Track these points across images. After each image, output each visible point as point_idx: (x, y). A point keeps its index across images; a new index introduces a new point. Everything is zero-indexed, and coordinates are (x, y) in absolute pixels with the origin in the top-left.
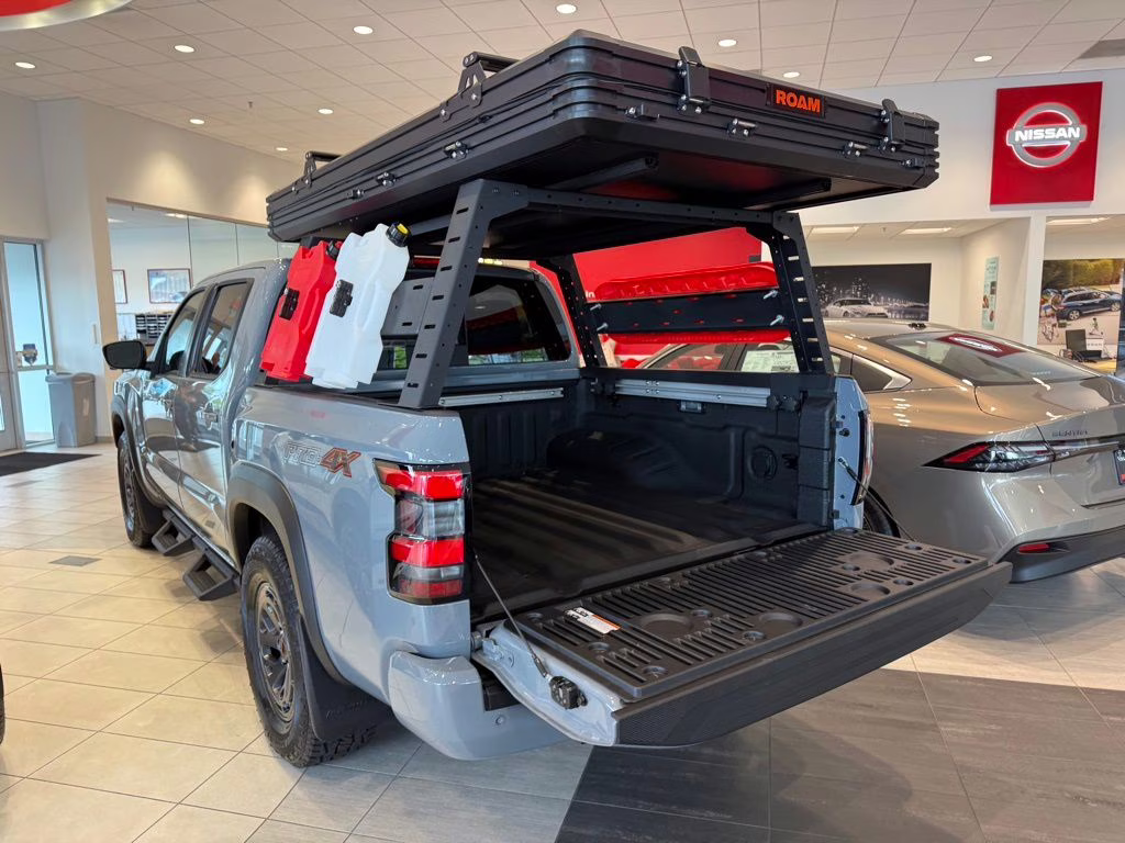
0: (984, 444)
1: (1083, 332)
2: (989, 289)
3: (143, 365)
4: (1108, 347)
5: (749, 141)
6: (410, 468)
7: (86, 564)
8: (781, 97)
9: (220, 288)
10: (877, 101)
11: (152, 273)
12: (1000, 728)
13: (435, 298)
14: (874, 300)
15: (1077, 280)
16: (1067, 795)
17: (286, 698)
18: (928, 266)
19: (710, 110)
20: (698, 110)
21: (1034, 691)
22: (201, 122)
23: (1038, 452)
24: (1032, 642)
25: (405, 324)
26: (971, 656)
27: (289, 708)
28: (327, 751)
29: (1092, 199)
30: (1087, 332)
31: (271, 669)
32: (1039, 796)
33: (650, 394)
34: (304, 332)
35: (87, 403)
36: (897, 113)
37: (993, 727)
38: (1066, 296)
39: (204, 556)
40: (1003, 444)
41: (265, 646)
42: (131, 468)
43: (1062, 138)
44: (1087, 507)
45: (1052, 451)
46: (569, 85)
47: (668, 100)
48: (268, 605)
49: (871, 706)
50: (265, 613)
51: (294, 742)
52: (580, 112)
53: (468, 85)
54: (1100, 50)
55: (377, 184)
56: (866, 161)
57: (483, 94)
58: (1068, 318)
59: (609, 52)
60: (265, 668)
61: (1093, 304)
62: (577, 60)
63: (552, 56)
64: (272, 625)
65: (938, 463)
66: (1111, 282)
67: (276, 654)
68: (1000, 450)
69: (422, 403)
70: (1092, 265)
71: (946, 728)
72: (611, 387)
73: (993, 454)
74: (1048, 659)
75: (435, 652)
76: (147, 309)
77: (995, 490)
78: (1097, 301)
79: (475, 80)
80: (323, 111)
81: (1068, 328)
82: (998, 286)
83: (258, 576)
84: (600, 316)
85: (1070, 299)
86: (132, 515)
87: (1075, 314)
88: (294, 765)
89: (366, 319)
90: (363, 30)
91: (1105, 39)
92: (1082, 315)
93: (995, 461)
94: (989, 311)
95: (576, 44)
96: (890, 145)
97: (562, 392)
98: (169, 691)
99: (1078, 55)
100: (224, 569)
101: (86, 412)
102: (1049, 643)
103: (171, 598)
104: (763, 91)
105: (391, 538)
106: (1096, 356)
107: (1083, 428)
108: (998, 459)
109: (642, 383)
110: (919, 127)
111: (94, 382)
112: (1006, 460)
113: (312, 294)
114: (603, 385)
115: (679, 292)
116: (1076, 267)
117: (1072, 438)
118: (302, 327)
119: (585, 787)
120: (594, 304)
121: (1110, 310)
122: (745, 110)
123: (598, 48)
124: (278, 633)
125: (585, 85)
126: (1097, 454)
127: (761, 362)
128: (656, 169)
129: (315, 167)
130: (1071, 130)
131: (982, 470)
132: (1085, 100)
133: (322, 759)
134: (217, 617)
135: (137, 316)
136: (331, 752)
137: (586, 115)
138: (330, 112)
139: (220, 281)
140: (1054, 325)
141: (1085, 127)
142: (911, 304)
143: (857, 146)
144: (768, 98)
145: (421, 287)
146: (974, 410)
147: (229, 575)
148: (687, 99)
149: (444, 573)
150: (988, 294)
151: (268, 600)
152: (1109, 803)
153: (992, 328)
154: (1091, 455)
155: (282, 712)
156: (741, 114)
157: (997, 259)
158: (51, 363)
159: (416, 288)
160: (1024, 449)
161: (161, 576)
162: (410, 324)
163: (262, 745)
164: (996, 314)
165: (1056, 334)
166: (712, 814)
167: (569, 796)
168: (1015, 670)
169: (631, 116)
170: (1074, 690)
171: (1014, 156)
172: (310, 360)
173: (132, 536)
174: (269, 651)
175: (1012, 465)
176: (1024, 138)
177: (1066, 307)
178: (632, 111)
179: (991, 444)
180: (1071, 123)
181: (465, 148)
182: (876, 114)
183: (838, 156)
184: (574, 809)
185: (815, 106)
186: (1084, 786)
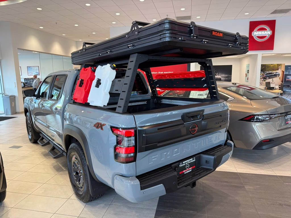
0: (253, 115)
1: (270, 82)
2: (247, 72)
3: (34, 96)
4: (276, 86)
5: (206, 45)
6: (120, 128)
7: (19, 148)
8: (214, 33)
9: (57, 76)
10: (235, 33)
11: (28, 68)
12: (260, 187)
13: (125, 84)
14: (218, 74)
15: (268, 69)
16: (278, 204)
17: (81, 185)
18: (231, 66)
19: (198, 37)
20: (195, 38)
21: (267, 177)
22: (42, 28)
23: (266, 117)
24: (265, 164)
25: (116, 90)
26: (250, 168)
27: (82, 187)
28: (93, 199)
29: (273, 49)
30: (271, 82)
31: (76, 177)
32: (272, 204)
33: (170, 103)
34: (86, 90)
35: (13, 103)
36: (240, 36)
37: (258, 187)
38: (266, 73)
39: (53, 146)
40: (258, 115)
41: (74, 171)
42: (30, 122)
43: (266, 34)
44: (278, 130)
45: (270, 116)
46: (164, 33)
47: (188, 35)
48: (76, 161)
49: (227, 182)
50: (74, 163)
51: (84, 196)
52: (167, 39)
53: (133, 29)
54: (275, 12)
55: (106, 53)
56: (233, 48)
57: (139, 32)
58: (266, 79)
59: (175, 24)
60: (74, 177)
61: (272, 75)
62: (167, 26)
63: (160, 25)
64: (76, 166)
65: (241, 120)
66: (277, 70)
67: (77, 173)
68: (257, 117)
69: (123, 112)
70: (272, 65)
71: (247, 187)
72: (160, 101)
73: (256, 117)
74: (269, 168)
75: (127, 176)
76: (27, 77)
77: (256, 127)
78: (273, 74)
79: (136, 28)
80: (76, 25)
81: (266, 81)
82: (249, 71)
83: (73, 153)
84: (157, 83)
85: (266, 74)
86: (31, 134)
87: (268, 78)
88: (84, 202)
89: (106, 88)
90: (88, 5)
91: (278, 9)
92: (269, 78)
93: (256, 119)
94: (247, 77)
95: (167, 22)
96: (238, 44)
97: (147, 102)
98: (47, 183)
99: (270, 13)
100: (60, 150)
101: (13, 105)
102: (269, 164)
103: (43, 157)
104: (210, 32)
105: (115, 146)
106: (273, 88)
107: (277, 111)
108: (257, 119)
109: (168, 100)
110: (244, 39)
111: (15, 97)
112: (259, 119)
113: (88, 81)
114: (158, 101)
115: (178, 77)
116: (268, 66)
117: (274, 113)
118: (85, 89)
119: (159, 205)
120: (155, 80)
121: (276, 77)
122: (206, 37)
123: (172, 23)
124: (78, 168)
125: (169, 32)
126: (280, 117)
127: (195, 93)
128: (182, 51)
129: (86, 46)
130: (268, 32)
131: (253, 122)
132: (271, 24)
133: (91, 201)
134: (57, 162)
135: (24, 79)
136: (94, 199)
137: (169, 40)
138: (77, 25)
139: (57, 74)
140: (263, 81)
141: (271, 31)
142: (227, 75)
143: (231, 45)
144: (211, 34)
145: (120, 81)
146: (251, 106)
147: (61, 152)
148: (193, 35)
149: (129, 155)
150: (247, 73)
151: (76, 160)
152: (288, 205)
153: (248, 82)
154: (279, 118)
155: (80, 189)
156: (205, 38)
157: (249, 64)
158: (3, 92)
159: (118, 81)
160: (263, 116)
161: (40, 151)
162: (118, 90)
163: (74, 197)
164: (249, 78)
165: (263, 83)
166: (192, 212)
167: (155, 208)
168: (261, 171)
169: (179, 40)
170: (276, 176)
171: (254, 38)
172: (89, 98)
173: (30, 140)
174: (75, 172)
175: (260, 120)
176: (257, 34)
177: (265, 76)
178: (180, 39)
179: (255, 115)
180: (268, 30)
181: (133, 46)
182: (235, 36)
183: (226, 47)
184: (157, 211)
185: (221, 35)
186: (282, 201)
